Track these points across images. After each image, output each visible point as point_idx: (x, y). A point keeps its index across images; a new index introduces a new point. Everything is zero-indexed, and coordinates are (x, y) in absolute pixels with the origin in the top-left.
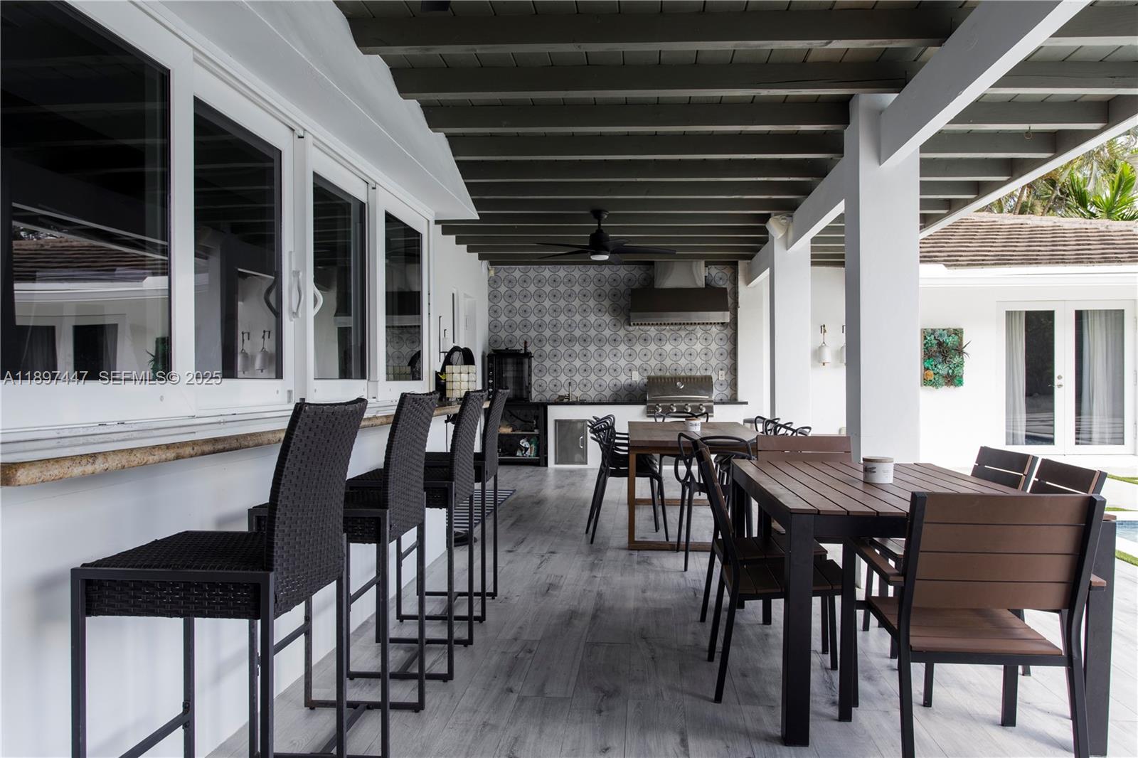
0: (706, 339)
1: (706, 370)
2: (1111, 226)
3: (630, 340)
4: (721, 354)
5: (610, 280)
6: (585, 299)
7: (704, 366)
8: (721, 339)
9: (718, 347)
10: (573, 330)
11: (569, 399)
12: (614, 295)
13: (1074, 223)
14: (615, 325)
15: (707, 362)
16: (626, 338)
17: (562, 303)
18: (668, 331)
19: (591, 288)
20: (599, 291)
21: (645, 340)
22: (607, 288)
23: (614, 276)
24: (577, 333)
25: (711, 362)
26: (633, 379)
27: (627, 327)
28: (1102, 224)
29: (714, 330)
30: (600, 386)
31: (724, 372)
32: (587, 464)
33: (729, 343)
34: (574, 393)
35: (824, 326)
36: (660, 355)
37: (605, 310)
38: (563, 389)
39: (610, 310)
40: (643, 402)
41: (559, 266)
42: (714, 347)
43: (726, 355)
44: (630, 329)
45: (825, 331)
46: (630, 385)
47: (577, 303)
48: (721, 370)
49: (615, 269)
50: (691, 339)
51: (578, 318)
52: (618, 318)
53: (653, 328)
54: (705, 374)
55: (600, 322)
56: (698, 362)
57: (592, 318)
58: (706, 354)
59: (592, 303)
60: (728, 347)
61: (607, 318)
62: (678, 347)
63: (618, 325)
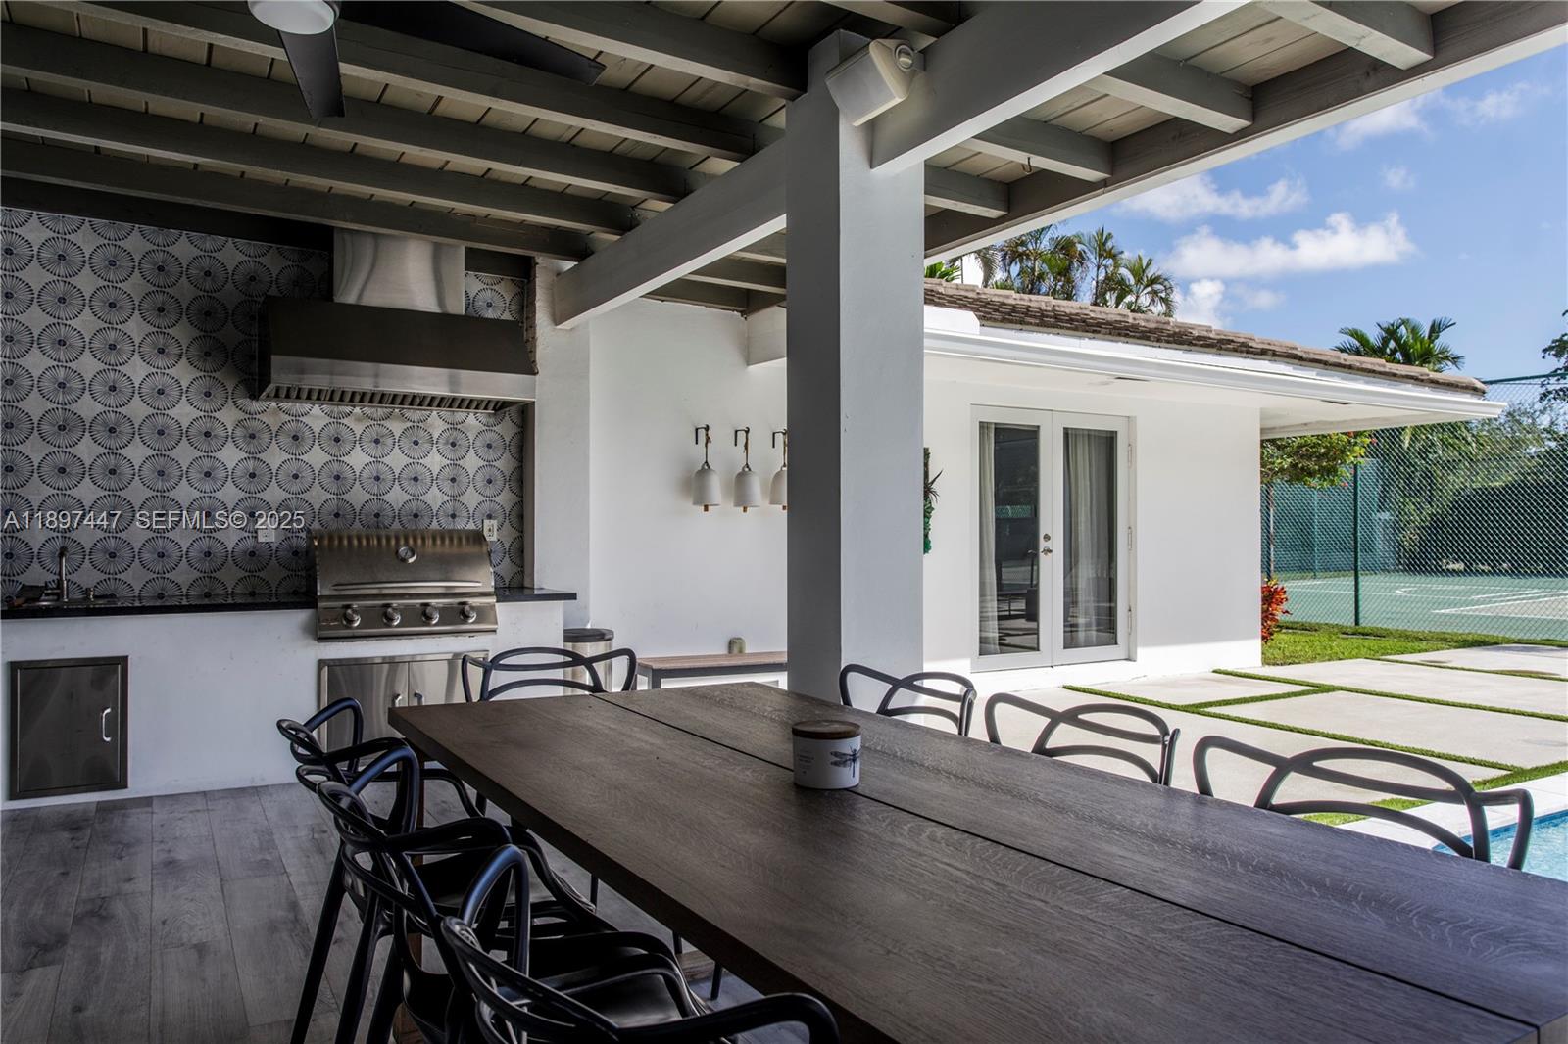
0: (453, 444)
1: (453, 516)
2: (1059, 306)
3: (252, 436)
4: (490, 481)
5: (193, 272)
6: (114, 317)
7: (449, 507)
8: (489, 446)
9: (482, 463)
10: (73, 396)
11: (59, 596)
12: (208, 314)
13: (1008, 297)
14: (208, 394)
15: (455, 498)
16: (239, 432)
17: (36, 319)
18: (358, 420)
19: (135, 286)
20: (160, 297)
21: (295, 438)
22: (185, 291)
23: (206, 263)
24: (88, 408)
25: (464, 499)
26: (261, 539)
27: (245, 402)
28: (1046, 302)
29: (473, 421)
30: (161, 555)
31: (494, 522)
32: (126, 787)
33: (507, 455)
34: (74, 577)
35: (707, 428)
36: (337, 477)
37: (177, 351)
38: (36, 565)
39: (193, 351)
40: (304, 598)
41: (25, 212)
42: (472, 462)
43: (500, 482)
44: (255, 406)
45: (708, 439)
46: (252, 554)
47: (85, 323)
48: (490, 517)
49: (208, 245)
50: (416, 443)
51: (88, 365)
52: (216, 375)
53: (316, 409)
54: (451, 527)
55: (159, 381)
56: (435, 498)
57: (137, 370)
58: (453, 480)
59: (136, 328)
60: (505, 464)
61: (184, 373)
62: (384, 460)
63: (219, 394)
